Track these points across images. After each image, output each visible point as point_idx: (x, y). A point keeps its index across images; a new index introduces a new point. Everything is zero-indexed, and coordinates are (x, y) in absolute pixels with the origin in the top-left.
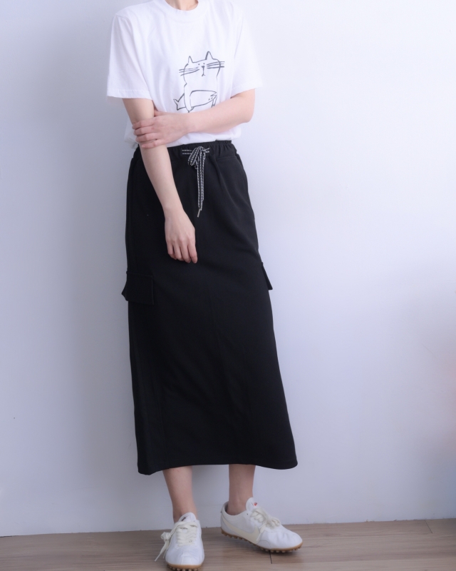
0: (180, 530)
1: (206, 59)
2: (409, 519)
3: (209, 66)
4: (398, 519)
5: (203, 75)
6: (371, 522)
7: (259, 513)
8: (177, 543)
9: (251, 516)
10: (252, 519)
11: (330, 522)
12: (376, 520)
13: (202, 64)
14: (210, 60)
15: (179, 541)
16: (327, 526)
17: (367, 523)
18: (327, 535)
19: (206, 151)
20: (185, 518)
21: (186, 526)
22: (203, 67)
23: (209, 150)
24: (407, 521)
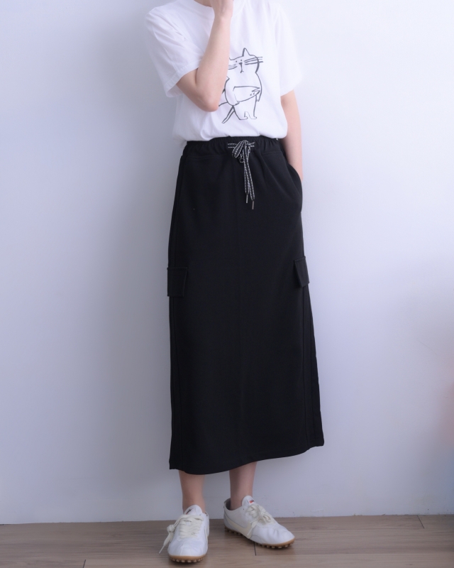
0: (184, 523)
1: (243, 55)
2: (399, 513)
3: (247, 62)
4: (387, 514)
5: (242, 71)
6: (359, 516)
7: (254, 509)
8: (179, 535)
9: (246, 511)
10: (247, 514)
11: (316, 515)
12: (364, 514)
13: (239, 61)
14: (247, 57)
15: (182, 533)
16: (314, 519)
17: (354, 517)
18: (314, 528)
19: (251, 145)
20: (190, 510)
21: (190, 519)
22: (241, 64)
23: (254, 145)
24: (396, 516)
